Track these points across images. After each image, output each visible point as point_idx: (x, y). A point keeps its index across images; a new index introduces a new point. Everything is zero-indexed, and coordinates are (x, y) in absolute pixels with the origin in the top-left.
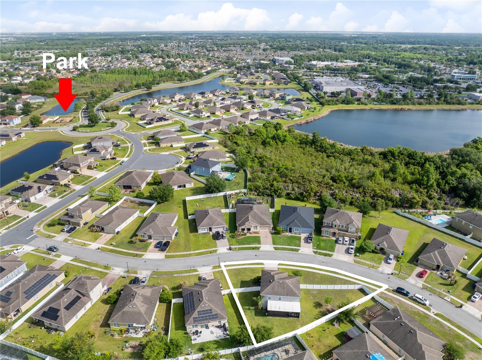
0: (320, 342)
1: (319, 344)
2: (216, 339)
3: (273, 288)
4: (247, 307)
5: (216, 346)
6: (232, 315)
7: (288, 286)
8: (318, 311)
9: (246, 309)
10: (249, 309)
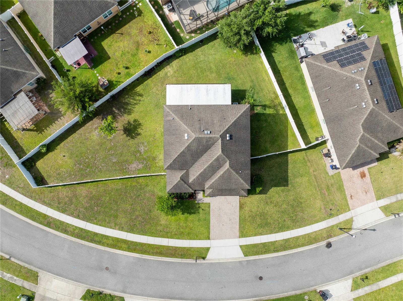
0: (138, 42)
1: (138, 38)
2: (314, 32)
3: (224, 119)
4: (269, 111)
5: (313, 17)
6: (295, 89)
7: (191, 126)
8: (133, 115)
9: (270, 107)
10: (264, 106)
